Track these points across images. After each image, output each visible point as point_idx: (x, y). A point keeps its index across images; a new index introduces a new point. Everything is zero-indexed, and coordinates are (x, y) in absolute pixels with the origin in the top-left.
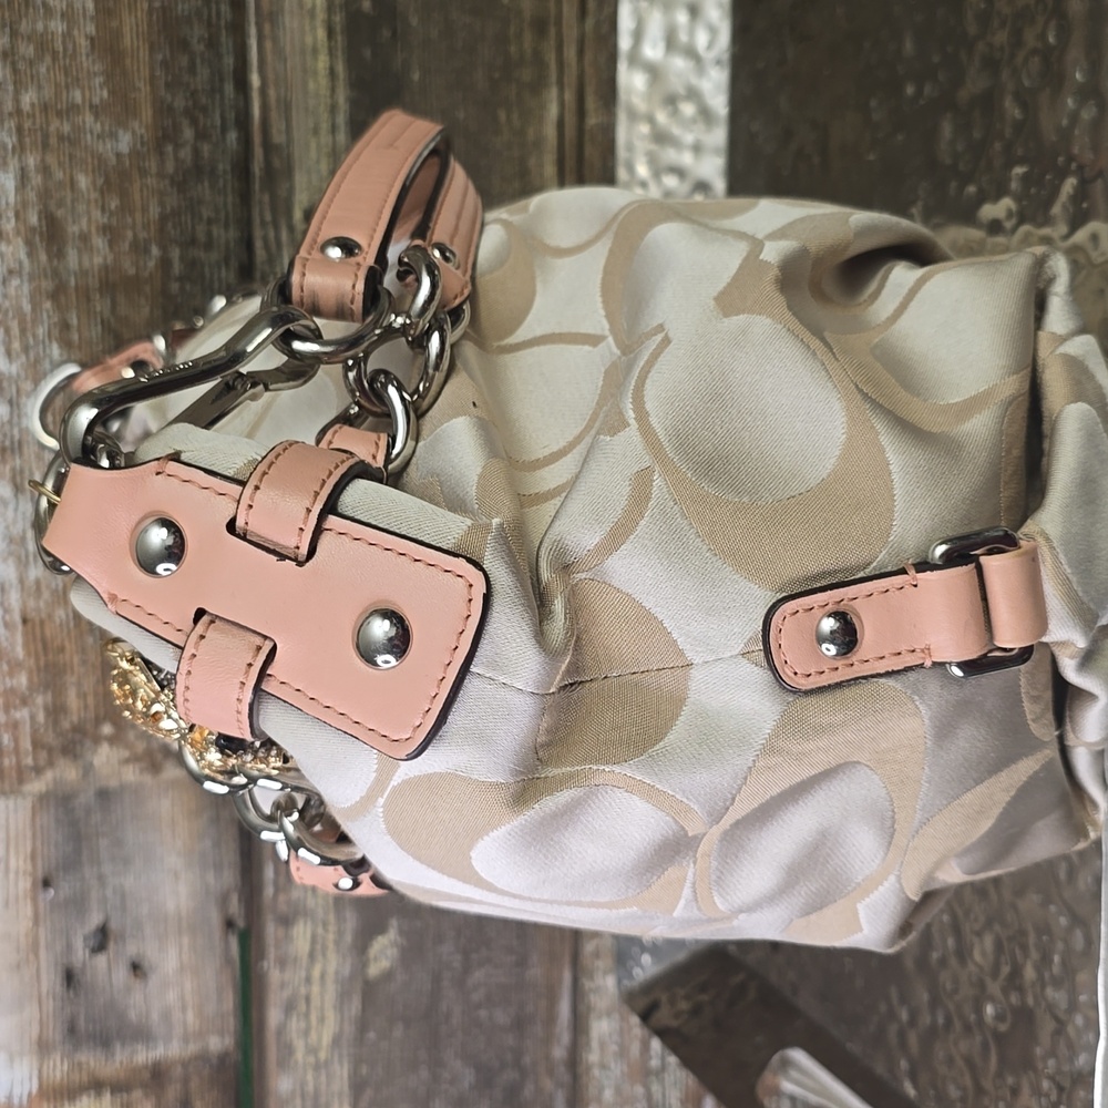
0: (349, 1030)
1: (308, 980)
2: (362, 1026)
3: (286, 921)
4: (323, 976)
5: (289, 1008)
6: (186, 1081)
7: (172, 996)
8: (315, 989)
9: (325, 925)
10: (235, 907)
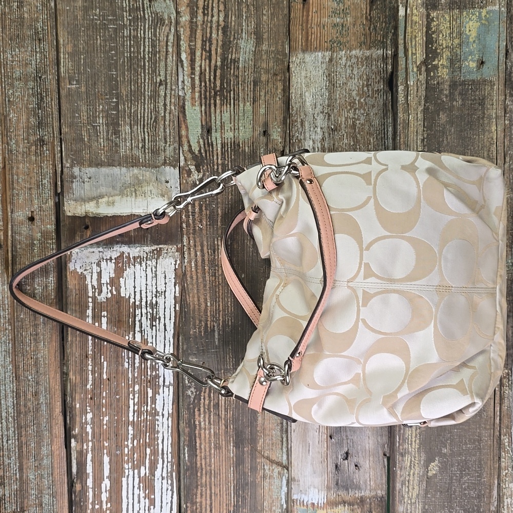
0: (422, 492)
1: (409, 475)
2: (426, 492)
3: (402, 455)
4: (414, 474)
5: (403, 483)
6: (371, 504)
7: (367, 476)
8: (411, 478)
9: (415, 457)
10: (386, 449)
